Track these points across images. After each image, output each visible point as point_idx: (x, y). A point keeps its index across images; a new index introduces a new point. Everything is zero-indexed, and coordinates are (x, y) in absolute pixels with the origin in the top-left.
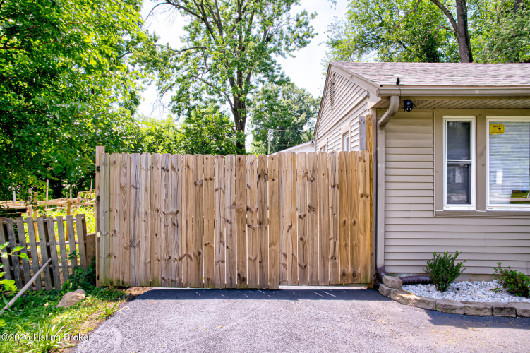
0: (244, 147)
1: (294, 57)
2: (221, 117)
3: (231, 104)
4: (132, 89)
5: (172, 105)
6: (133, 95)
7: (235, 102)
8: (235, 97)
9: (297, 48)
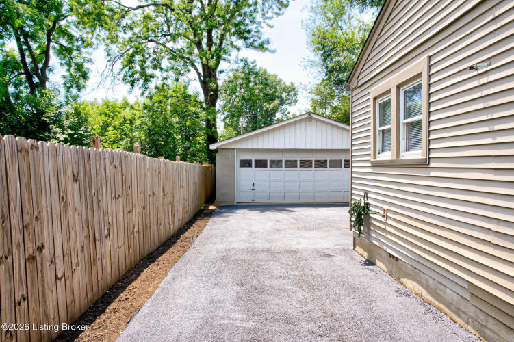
0: (216, 128)
1: (272, 27)
2: (186, 87)
3: (199, 74)
4: (79, 61)
5: (124, 72)
6: (79, 67)
7: (204, 71)
8: (203, 64)
9: (275, 16)
